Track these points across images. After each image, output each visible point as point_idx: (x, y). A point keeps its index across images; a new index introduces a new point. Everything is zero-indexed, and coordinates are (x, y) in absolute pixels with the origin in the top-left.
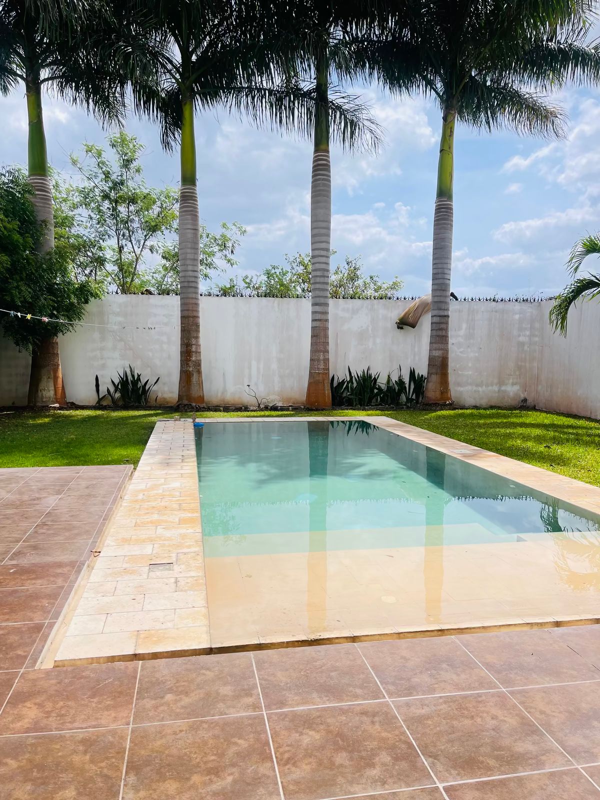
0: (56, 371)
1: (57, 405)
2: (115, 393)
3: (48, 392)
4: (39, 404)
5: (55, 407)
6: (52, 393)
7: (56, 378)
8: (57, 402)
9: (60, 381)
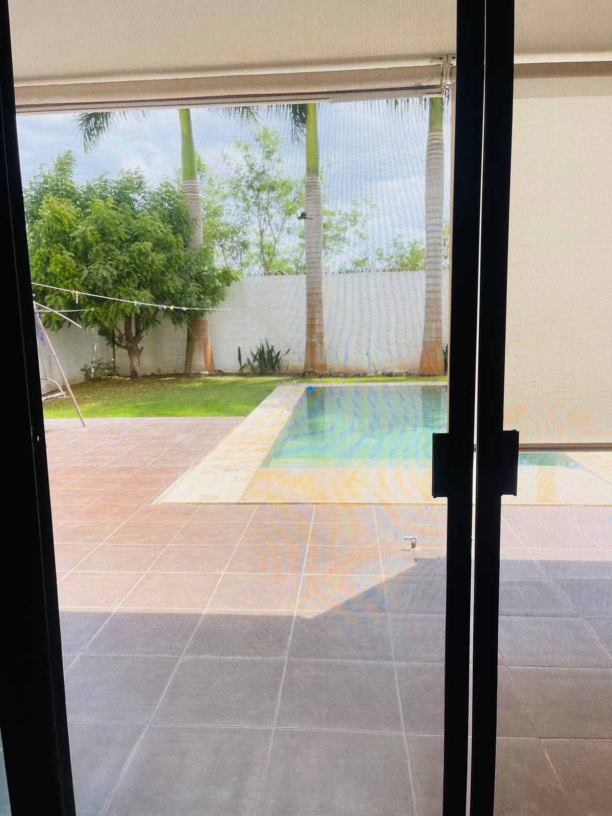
0: (205, 344)
1: (207, 373)
2: (254, 362)
3: (199, 361)
4: (193, 372)
5: (205, 374)
6: (203, 363)
7: (205, 351)
8: (207, 370)
9: (209, 352)
